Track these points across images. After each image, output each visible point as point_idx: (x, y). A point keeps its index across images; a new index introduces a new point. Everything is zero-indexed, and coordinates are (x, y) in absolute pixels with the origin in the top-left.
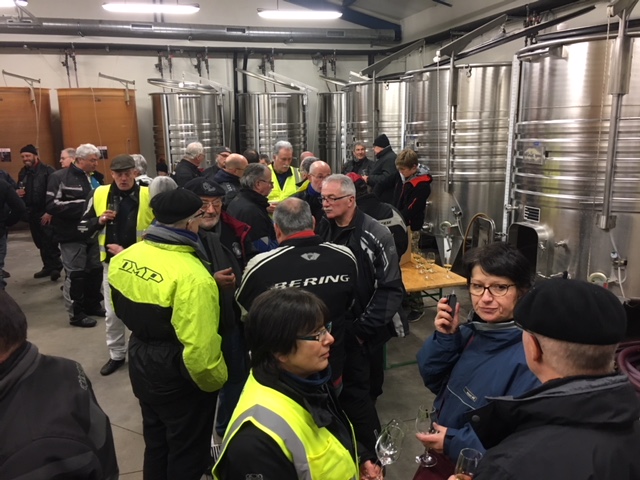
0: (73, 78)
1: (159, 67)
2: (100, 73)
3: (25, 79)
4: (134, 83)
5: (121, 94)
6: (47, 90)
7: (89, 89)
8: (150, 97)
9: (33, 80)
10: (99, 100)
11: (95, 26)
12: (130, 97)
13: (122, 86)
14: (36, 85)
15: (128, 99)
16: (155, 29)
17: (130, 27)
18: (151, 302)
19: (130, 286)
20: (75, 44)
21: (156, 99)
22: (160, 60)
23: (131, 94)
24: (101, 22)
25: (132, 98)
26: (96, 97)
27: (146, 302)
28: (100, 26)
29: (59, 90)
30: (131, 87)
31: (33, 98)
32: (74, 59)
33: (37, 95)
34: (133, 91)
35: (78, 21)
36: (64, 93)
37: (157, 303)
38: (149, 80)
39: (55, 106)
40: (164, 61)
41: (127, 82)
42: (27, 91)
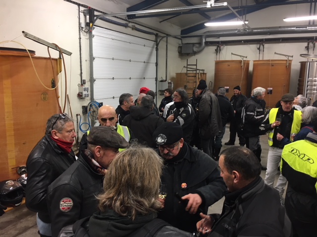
0: (261, 55)
1: (307, 48)
2: (275, 52)
3: (241, 56)
4: (292, 57)
5: (285, 62)
6: (249, 61)
7: (269, 60)
8: (300, 64)
9: (244, 57)
10: (273, 66)
11: (277, 29)
12: (289, 64)
13: (285, 58)
14: (245, 59)
15: (288, 65)
16: (309, 28)
17: (295, 28)
18: (305, 173)
19: (294, 162)
20: (265, 39)
21: (303, 65)
22: (308, 44)
23: (290, 62)
24: (280, 27)
25: (290, 64)
26: (272, 64)
27: (302, 172)
28: (279, 29)
29: (254, 61)
30: (290, 58)
31: (242, 64)
32: (263, 46)
33: (244, 64)
34: (291, 61)
35: (269, 28)
36: (256, 62)
37: (309, 174)
38: (301, 55)
39: (251, 68)
40: (311, 44)
41: (289, 56)
42: (240, 62)
